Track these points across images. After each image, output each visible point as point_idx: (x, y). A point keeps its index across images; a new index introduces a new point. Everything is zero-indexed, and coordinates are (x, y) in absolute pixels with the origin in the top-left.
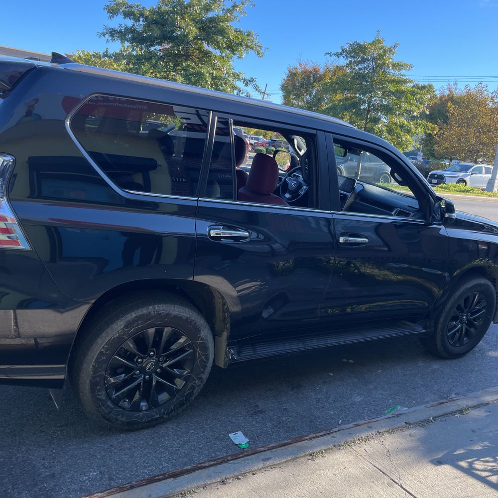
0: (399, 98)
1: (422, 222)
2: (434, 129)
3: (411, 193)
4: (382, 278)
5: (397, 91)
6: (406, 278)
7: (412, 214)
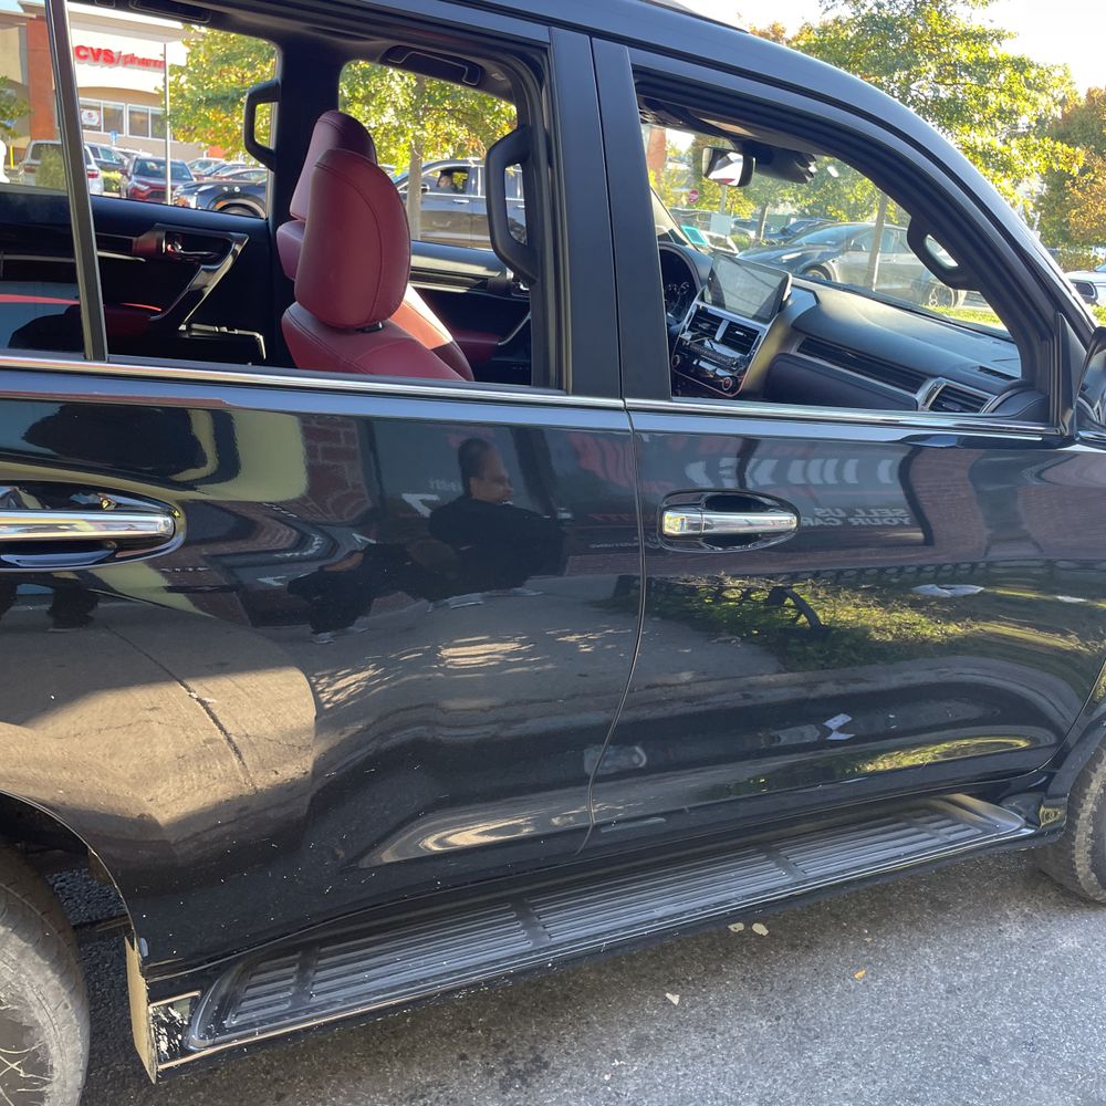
0: (982, 81)
1: (1033, 432)
2: (1072, 159)
3: (993, 321)
4: (895, 636)
5: (977, 62)
6: (977, 628)
7: (993, 401)
